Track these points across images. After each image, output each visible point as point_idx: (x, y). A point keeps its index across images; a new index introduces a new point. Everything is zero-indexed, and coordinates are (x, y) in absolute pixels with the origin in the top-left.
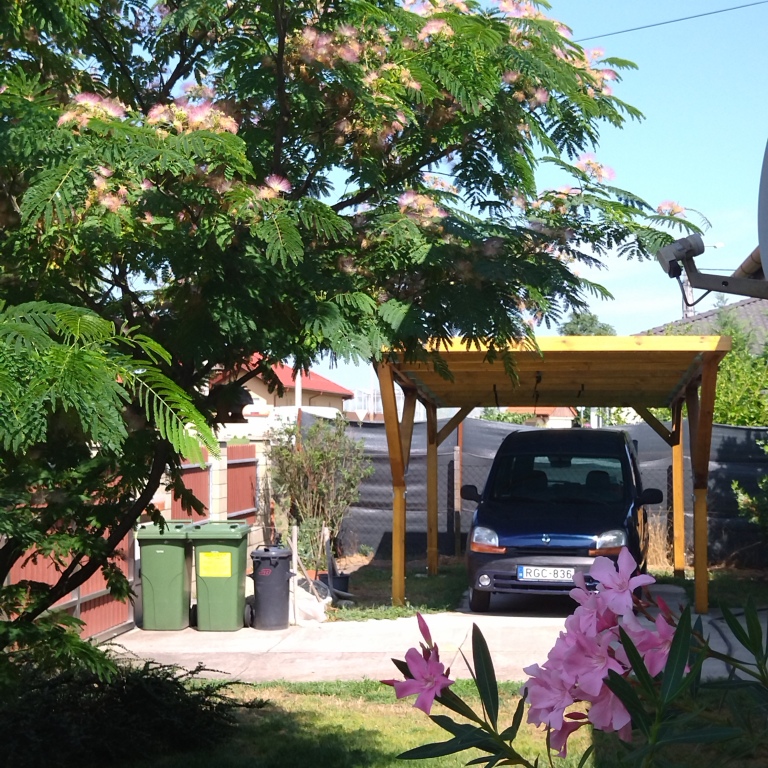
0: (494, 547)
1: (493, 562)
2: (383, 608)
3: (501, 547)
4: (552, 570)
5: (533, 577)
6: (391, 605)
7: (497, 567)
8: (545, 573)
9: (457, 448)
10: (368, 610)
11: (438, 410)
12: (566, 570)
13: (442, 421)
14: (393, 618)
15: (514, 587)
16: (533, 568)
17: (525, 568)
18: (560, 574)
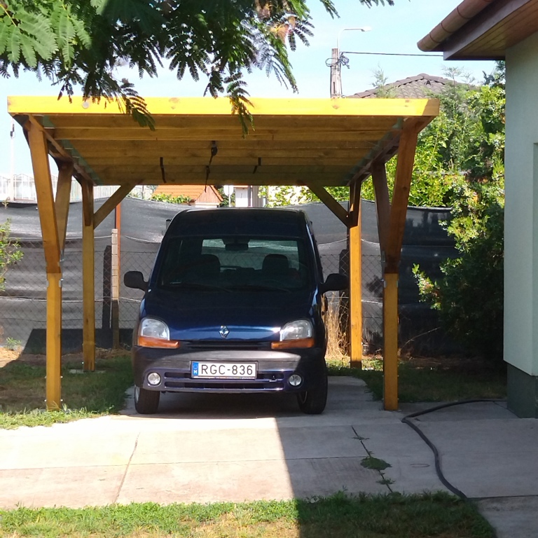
0: (165, 341)
1: (164, 359)
2: (35, 412)
3: (172, 340)
4: (230, 366)
5: (210, 374)
6: (45, 408)
7: (168, 364)
8: (223, 370)
9: (115, 231)
10: (18, 416)
11: (95, 188)
12: (246, 365)
13: (99, 200)
14: (48, 424)
15: (187, 385)
16: (209, 365)
17: (200, 365)
18: (240, 370)
